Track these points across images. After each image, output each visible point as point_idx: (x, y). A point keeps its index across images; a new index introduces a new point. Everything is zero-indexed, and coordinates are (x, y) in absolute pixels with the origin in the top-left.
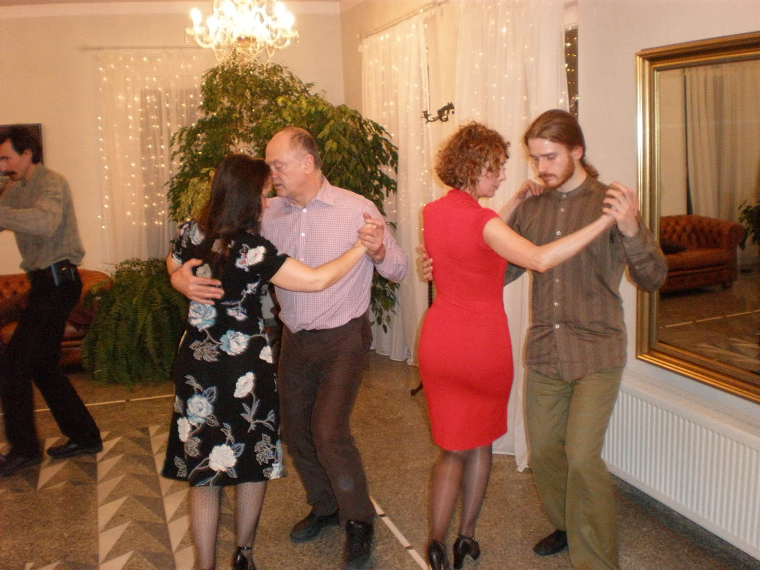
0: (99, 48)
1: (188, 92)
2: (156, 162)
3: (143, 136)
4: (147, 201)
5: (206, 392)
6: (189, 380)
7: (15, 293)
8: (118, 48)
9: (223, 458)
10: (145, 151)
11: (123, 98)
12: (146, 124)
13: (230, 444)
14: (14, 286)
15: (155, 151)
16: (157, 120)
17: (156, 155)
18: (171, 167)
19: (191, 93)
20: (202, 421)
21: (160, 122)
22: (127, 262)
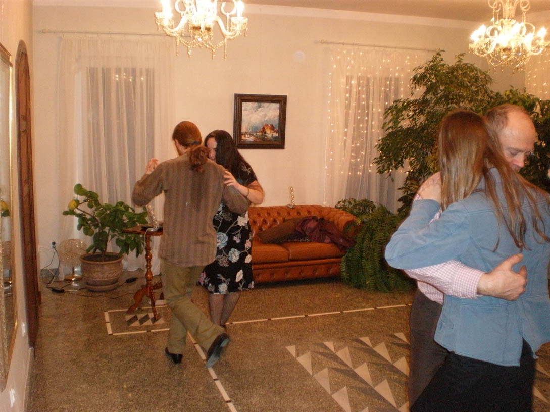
0: (331, 43)
2: (362, 128)
3: (356, 109)
4: (354, 157)
7: (274, 221)
8: (344, 44)
10: (355, 121)
11: (344, 81)
12: (358, 101)
15: (362, 120)
16: (366, 98)
17: (363, 124)
19: (388, 80)
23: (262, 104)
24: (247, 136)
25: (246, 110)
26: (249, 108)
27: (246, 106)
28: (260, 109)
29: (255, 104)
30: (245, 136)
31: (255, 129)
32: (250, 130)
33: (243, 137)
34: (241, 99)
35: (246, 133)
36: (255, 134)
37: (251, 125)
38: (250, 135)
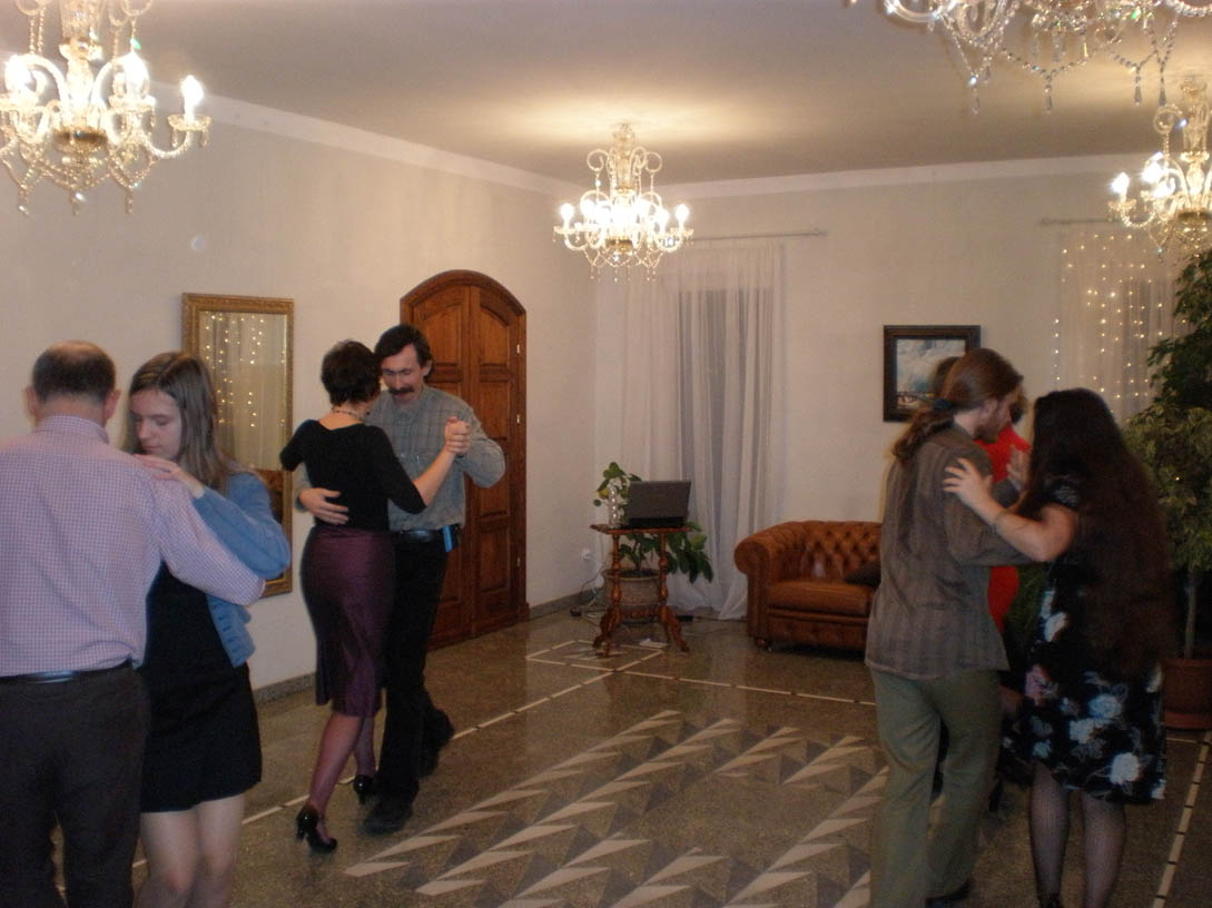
2: (1137, 387)
3: (1124, 348)
5: (1114, 688)
6: (1089, 678)
8: (1091, 221)
9: (1125, 769)
11: (1095, 293)
13: (1137, 753)
20: (1107, 722)
21: (1146, 330)
23: (933, 342)
24: (907, 399)
25: (904, 353)
26: (908, 349)
27: (905, 347)
28: (929, 351)
29: (920, 343)
30: (904, 400)
31: (921, 388)
32: (913, 390)
33: (900, 401)
34: (892, 335)
35: (906, 393)
36: (921, 396)
37: (913, 379)
38: (914, 398)
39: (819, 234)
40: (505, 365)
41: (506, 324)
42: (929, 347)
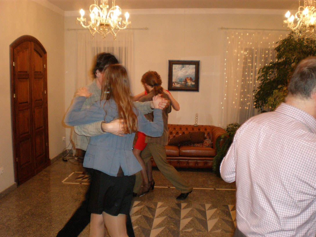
0: (228, 29)
1: (266, 49)
2: (249, 80)
3: (244, 68)
4: (243, 98)
7: (184, 133)
8: (236, 29)
10: (244, 75)
11: (236, 51)
12: (245, 63)
14: (184, 130)
15: (249, 75)
16: (251, 61)
17: (249, 77)
18: (255, 83)
19: (267, 50)
21: (252, 63)
22: (232, 124)
23: (185, 65)
25: (175, 69)
27: (175, 67)
28: (183, 69)
29: (180, 66)
30: (175, 84)
31: (181, 80)
32: (178, 81)
33: (173, 85)
34: (171, 63)
35: (175, 82)
36: (180, 83)
37: (178, 77)
38: (178, 83)
39: (147, 29)
40: (41, 72)
41: (41, 56)
42: (183, 67)
